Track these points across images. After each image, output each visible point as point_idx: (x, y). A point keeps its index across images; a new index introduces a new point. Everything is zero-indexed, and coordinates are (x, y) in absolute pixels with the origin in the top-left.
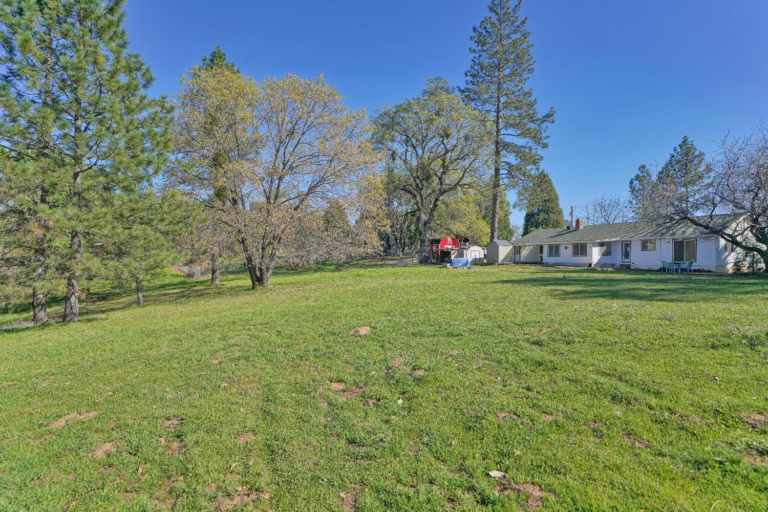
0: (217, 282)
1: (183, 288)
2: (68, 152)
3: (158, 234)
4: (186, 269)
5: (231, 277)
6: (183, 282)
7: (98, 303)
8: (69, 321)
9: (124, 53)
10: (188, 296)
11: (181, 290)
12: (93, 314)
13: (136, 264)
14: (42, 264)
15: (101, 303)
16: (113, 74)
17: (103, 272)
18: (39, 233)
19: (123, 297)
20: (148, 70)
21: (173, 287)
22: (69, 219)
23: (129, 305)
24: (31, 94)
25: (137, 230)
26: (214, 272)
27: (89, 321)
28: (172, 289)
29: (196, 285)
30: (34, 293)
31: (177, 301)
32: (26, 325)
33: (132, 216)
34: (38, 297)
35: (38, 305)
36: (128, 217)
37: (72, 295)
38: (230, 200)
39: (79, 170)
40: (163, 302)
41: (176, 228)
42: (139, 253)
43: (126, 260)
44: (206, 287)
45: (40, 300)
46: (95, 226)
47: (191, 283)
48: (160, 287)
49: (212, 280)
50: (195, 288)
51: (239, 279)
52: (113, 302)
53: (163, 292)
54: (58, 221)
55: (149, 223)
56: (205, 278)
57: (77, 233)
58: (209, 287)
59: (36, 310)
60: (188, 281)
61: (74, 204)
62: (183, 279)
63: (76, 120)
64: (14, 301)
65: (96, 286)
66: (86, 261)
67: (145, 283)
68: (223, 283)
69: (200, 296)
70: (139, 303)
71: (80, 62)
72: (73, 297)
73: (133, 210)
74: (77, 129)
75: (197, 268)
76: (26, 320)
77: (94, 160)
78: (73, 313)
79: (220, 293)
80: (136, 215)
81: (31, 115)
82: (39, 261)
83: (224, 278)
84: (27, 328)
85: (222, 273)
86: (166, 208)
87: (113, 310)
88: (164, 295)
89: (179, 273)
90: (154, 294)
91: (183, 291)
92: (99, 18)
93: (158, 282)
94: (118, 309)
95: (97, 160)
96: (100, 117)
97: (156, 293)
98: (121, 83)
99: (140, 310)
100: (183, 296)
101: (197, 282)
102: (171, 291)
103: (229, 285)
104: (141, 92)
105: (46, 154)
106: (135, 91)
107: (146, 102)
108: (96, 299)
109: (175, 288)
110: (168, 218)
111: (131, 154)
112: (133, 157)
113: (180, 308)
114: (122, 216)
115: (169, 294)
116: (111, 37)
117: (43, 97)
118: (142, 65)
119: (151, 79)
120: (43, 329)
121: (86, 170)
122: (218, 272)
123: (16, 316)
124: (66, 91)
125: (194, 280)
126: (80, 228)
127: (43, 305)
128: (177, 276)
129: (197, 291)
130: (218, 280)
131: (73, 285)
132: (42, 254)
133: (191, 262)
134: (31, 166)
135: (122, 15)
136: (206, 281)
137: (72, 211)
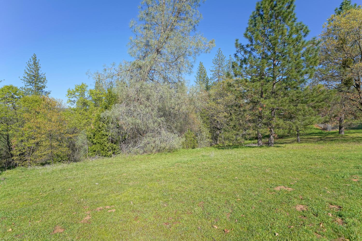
0: (343, 133)
1: (320, 135)
2: (271, 76)
3: (310, 108)
4: (322, 126)
5: (352, 131)
6: (320, 132)
7: (279, 139)
8: (270, 146)
9: (295, 24)
10: (325, 140)
11: (320, 136)
12: (278, 144)
13: (299, 123)
14: (261, 122)
15: (280, 139)
16: (290, 36)
17: (284, 125)
18: (260, 109)
19: (290, 138)
20: (306, 27)
21: (315, 135)
22: (271, 104)
23: (293, 142)
24: (258, 56)
25: (300, 106)
26: (340, 128)
27: (278, 147)
28: (314, 136)
29: (329, 134)
30: (258, 133)
31: (319, 142)
32: (254, 145)
33: (298, 100)
34: (259, 135)
35: (259, 138)
36: (295, 101)
37: (271, 135)
38: (354, 86)
39: (275, 82)
40: (310, 142)
41: (320, 104)
42: (300, 117)
43: (294, 121)
44: (335, 136)
45: (260, 136)
46: (281, 106)
47: (326, 133)
48: (309, 134)
49: (339, 132)
50: (328, 136)
51: (359, 133)
52: (285, 139)
53: (309, 137)
54: (267, 105)
55: (306, 102)
56: (334, 131)
57: (273, 109)
58: (337, 136)
59: (259, 140)
60: (324, 132)
61: (273, 97)
62: (321, 131)
63: (274, 61)
64: (252, 136)
65: (281, 132)
66: (276, 121)
67: (301, 132)
68: (347, 134)
69: (332, 141)
70: (298, 141)
71: (276, 36)
72: (272, 136)
73: (298, 97)
74: (274, 65)
75: (329, 125)
76: (254, 143)
77: (281, 77)
78: (271, 143)
79: (345, 140)
80: (300, 99)
81: (258, 63)
82: (260, 121)
83: (347, 132)
84: (255, 147)
85: (346, 129)
86: (315, 94)
87: (286, 143)
88: (311, 138)
89: (318, 128)
90: (305, 137)
91: (321, 137)
92: (284, 13)
93: (308, 131)
94: (288, 143)
95: (282, 77)
96: (284, 57)
97: (306, 137)
98: (294, 38)
99: (299, 144)
100: (321, 140)
101: (329, 133)
102: (313, 137)
103: (351, 136)
104: (303, 39)
105: (263, 78)
106: (300, 40)
107: (305, 43)
108: (278, 138)
109: (316, 136)
110: (316, 99)
111: (297, 71)
112: (298, 72)
113: (321, 146)
114: (293, 100)
115: (313, 138)
116: (289, 19)
117: (262, 56)
118: (303, 26)
119: (308, 31)
120: (261, 148)
121: (278, 82)
122: (343, 128)
123: (250, 141)
124: (270, 50)
125: (327, 131)
126: (275, 107)
127: (261, 138)
128: (317, 129)
129: (330, 138)
130: (343, 132)
131: (272, 131)
132: (261, 118)
133: (326, 122)
134: (258, 84)
135: (294, 7)
136: (335, 133)
137: (272, 100)
